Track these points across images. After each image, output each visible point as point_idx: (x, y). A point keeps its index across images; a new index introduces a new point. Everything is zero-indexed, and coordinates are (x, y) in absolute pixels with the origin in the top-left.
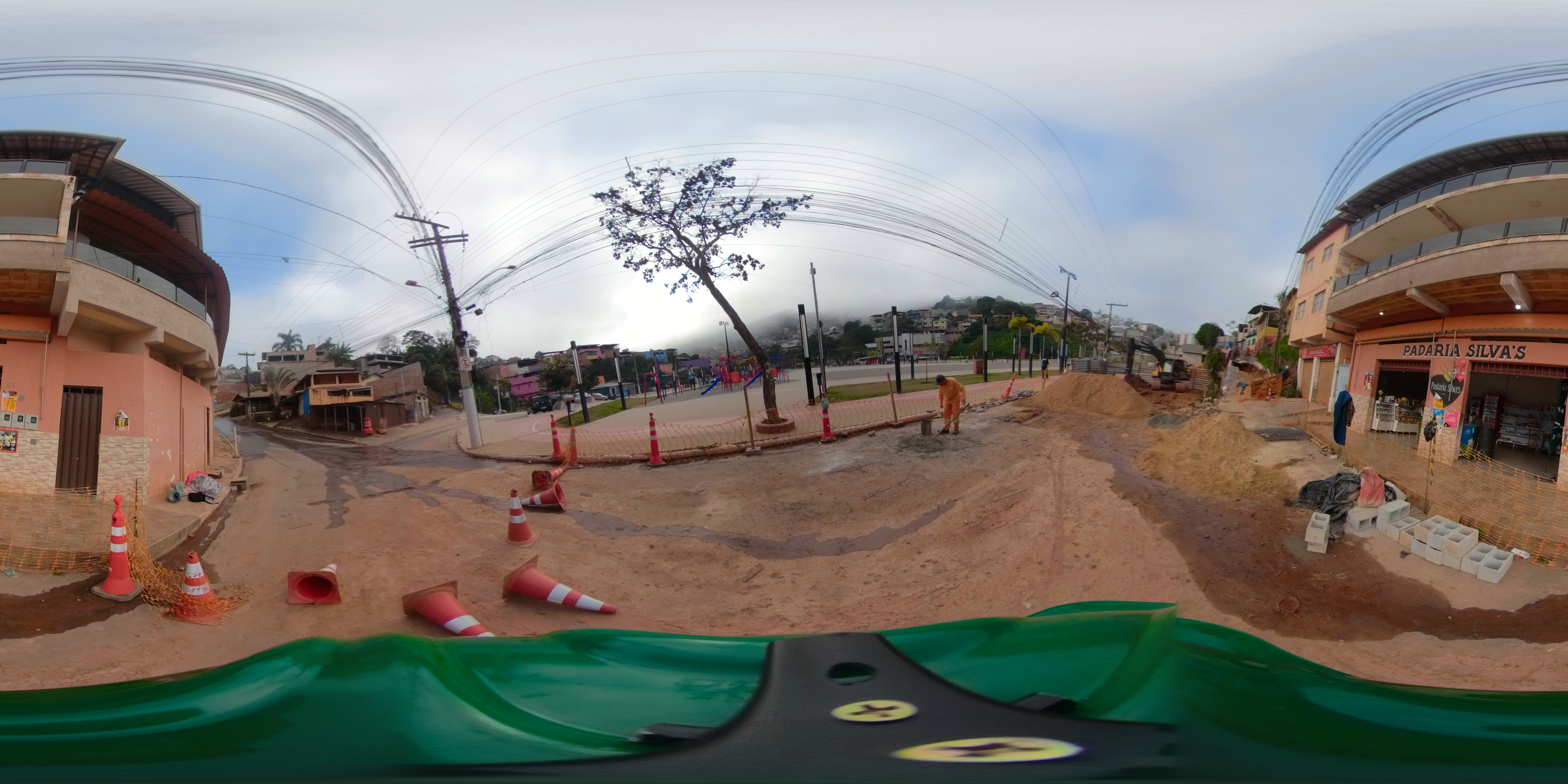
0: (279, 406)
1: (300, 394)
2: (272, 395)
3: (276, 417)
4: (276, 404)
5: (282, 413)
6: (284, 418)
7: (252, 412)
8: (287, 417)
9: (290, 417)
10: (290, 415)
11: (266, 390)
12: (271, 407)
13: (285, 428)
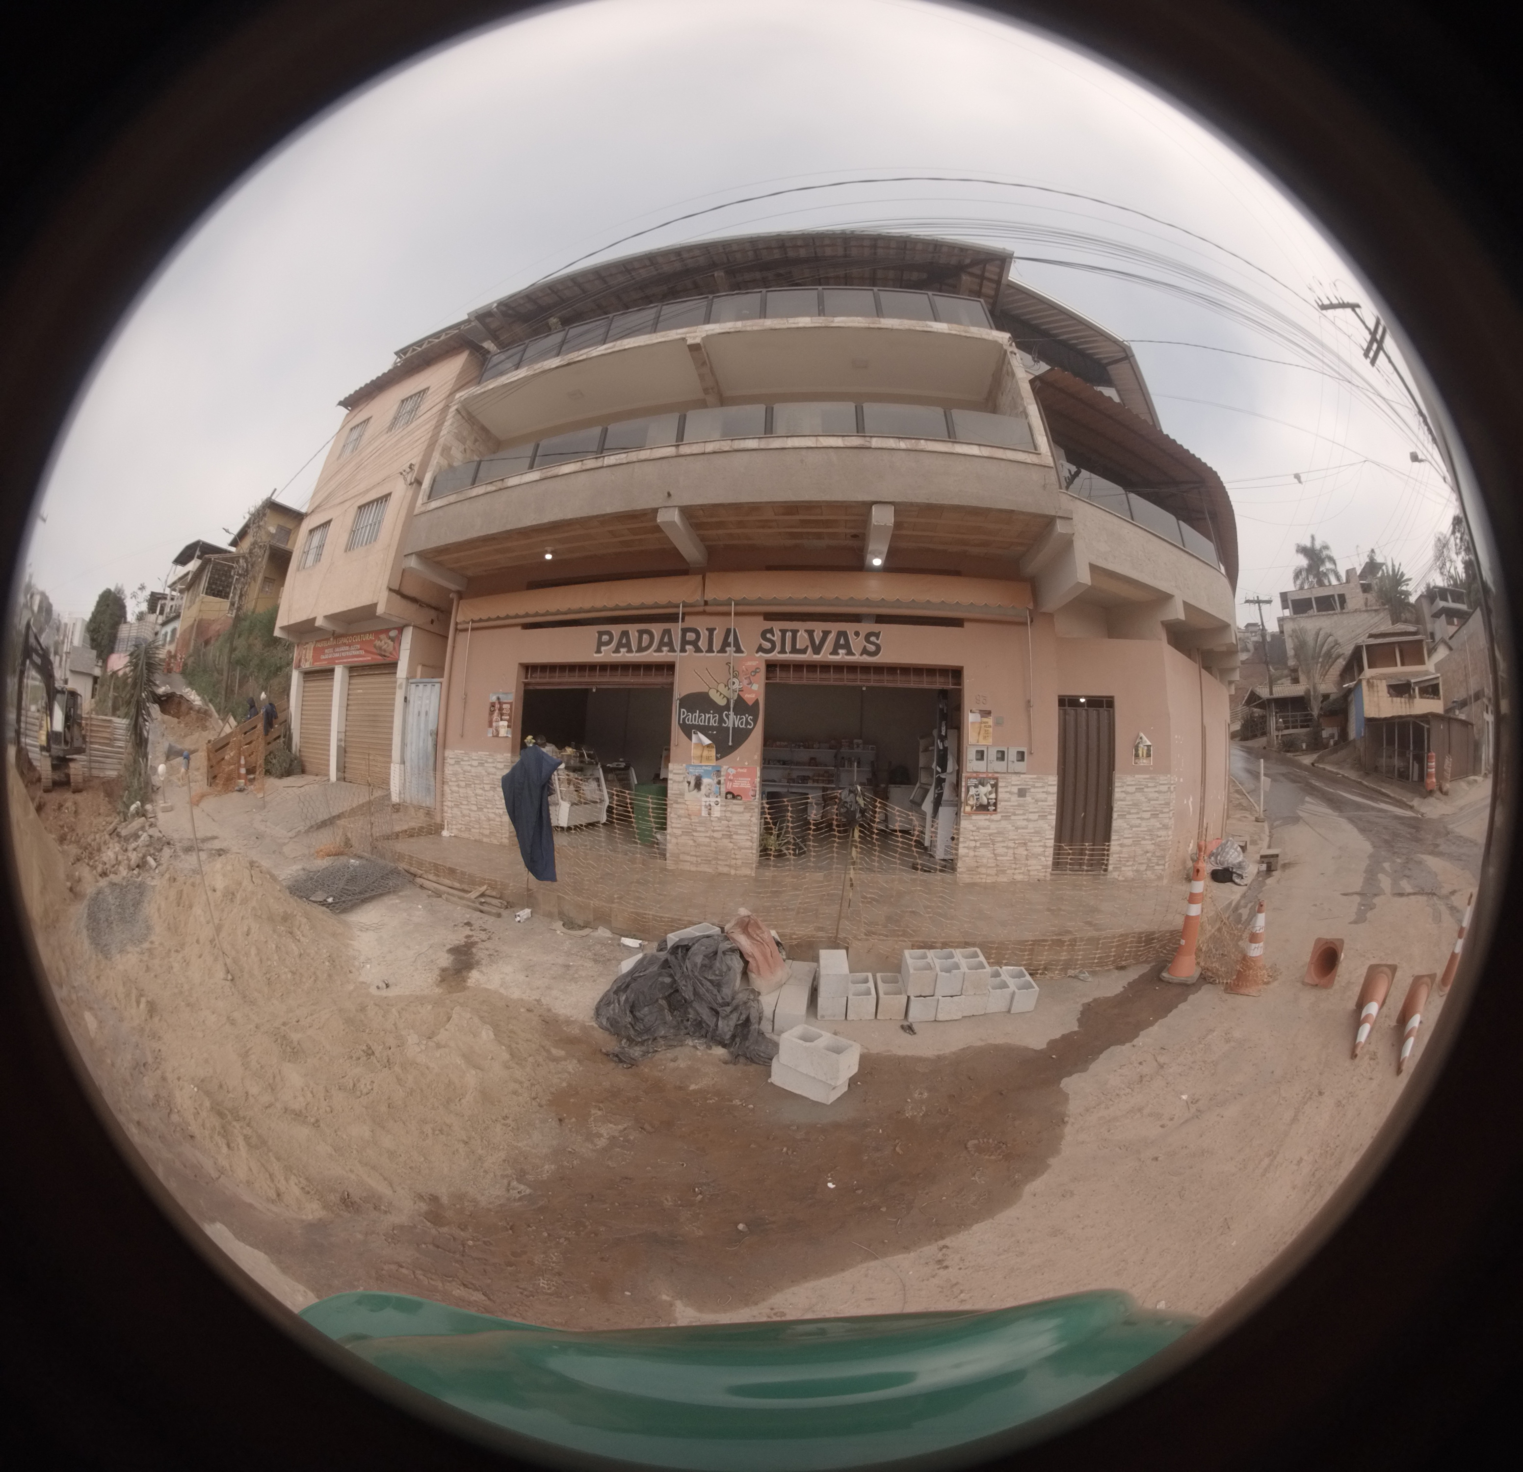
0: (1320, 716)
1: (1350, 691)
2: (1308, 692)
3: (1316, 744)
4: (1315, 712)
5: (1325, 734)
6: (1326, 746)
7: (1278, 729)
8: (1332, 742)
9: (1336, 744)
10: (1336, 738)
11: (1296, 681)
12: (1306, 722)
13: (1328, 768)
